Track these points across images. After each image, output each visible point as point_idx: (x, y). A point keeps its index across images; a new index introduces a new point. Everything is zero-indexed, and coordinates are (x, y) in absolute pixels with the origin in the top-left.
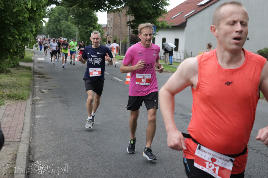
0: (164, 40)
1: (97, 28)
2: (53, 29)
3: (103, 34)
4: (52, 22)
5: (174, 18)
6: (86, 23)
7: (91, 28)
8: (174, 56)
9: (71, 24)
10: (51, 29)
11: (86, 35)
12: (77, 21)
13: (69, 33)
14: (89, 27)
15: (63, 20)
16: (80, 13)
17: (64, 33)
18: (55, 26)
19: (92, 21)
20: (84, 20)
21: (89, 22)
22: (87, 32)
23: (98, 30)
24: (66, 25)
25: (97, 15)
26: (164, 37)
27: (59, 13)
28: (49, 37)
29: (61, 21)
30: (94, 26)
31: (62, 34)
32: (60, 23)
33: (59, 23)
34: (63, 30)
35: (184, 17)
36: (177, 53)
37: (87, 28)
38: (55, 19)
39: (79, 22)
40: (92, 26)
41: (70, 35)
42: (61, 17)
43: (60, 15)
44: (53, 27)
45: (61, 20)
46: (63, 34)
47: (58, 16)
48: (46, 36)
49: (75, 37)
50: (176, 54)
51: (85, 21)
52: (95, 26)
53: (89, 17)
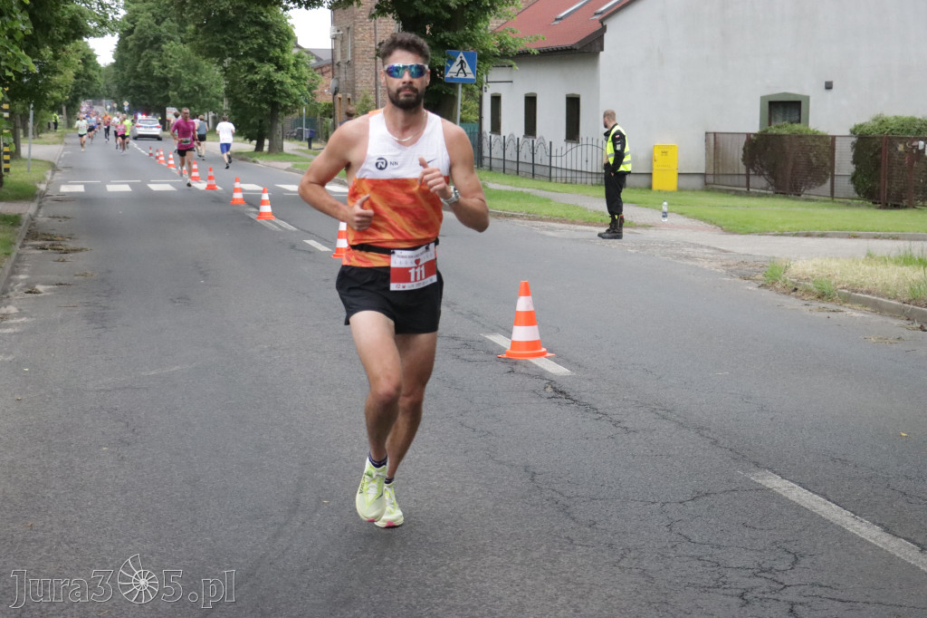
0: (531, 102)
1: (291, 68)
2: (137, 77)
3: (315, 88)
4: (131, 50)
5: (561, 19)
6: (247, 48)
7: (269, 68)
8: (564, 158)
9: (197, 55)
10: (129, 77)
11: (250, 95)
12: (215, 44)
13: (197, 88)
14: (259, 65)
15: (170, 39)
16: (223, 13)
17: (175, 90)
18: (140, 65)
19: (269, 43)
20: (242, 38)
21: (258, 44)
22: (253, 84)
23: (295, 72)
24: (184, 60)
25: (290, 17)
26: (529, 90)
27: (154, 15)
28: (126, 109)
29: (165, 43)
30: (278, 58)
31: (170, 93)
32: (163, 51)
33: (156, 54)
34: (172, 77)
35: (596, 14)
36: (574, 150)
37: (251, 68)
38: (141, 39)
39: (223, 46)
40: (270, 60)
41: (200, 95)
42: (163, 28)
43: (158, 23)
44: (134, 68)
45: (165, 40)
46: (176, 93)
47: (150, 27)
48: (116, 102)
49: (220, 104)
50: (569, 154)
51: (247, 43)
52: (284, 59)
53: (258, 28)
